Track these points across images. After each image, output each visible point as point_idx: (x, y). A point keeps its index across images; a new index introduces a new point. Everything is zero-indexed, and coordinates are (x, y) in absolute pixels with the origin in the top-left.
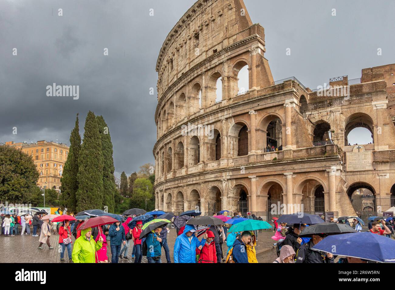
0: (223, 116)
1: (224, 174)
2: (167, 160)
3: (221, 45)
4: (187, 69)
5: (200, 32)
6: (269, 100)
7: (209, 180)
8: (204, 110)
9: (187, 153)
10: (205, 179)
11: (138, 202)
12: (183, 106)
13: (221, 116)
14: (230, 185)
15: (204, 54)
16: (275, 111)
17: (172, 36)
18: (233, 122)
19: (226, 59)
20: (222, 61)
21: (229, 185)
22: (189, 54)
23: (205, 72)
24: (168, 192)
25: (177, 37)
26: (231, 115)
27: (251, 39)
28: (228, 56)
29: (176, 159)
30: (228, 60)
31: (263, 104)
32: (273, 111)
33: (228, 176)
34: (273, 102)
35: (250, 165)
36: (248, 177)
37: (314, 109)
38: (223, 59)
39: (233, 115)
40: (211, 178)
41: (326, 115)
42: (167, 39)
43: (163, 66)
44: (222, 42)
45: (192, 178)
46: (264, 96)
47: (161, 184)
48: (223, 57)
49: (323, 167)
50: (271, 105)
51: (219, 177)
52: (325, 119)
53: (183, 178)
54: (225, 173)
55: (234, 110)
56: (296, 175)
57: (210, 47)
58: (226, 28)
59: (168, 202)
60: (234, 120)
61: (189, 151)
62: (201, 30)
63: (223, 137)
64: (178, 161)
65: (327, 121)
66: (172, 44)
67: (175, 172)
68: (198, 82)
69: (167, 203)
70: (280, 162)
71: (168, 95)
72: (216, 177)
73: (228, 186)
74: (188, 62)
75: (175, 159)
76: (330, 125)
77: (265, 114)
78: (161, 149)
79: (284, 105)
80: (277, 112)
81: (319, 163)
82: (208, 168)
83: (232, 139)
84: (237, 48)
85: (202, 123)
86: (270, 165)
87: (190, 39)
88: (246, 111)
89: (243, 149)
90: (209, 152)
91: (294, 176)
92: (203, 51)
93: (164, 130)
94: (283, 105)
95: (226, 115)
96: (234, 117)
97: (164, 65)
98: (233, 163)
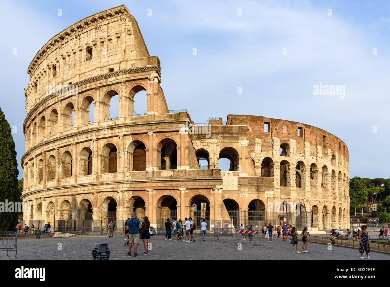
0: (121, 132)
1: (121, 186)
3: (118, 65)
5: (93, 47)
6: (167, 125)
7: (104, 190)
8: (99, 124)
9: (76, 162)
10: (99, 189)
12: (68, 116)
13: (119, 132)
14: (127, 196)
15: (99, 69)
16: (172, 136)
17: (56, 41)
18: (130, 139)
19: (124, 80)
20: (119, 81)
21: (125, 196)
22: (80, 65)
23: (100, 87)
24: (49, 200)
25: (63, 45)
26: (129, 133)
27: (151, 68)
28: (127, 77)
30: (126, 81)
31: (160, 128)
32: (170, 136)
33: (125, 187)
34: (170, 127)
35: (148, 179)
36: (146, 190)
37: (198, 139)
38: (121, 79)
39: (132, 133)
40: (106, 189)
41: (206, 145)
44: (120, 63)
45: (83, 188)
46: (163, 121)
47: (39, 191)
48: (120, 77)
49: (210, 186)
50: (169, 130)
51: (115, 188)
52: (205, 148)
53: (72, 187)
54: (123, 185)
55: (133, 129)
56: (189, 191)
57: (105, 64)
58: (124, 51)
59: (48, 210)
60: (132, 138)
61: (78, 161)
62: (95, 45)
63: (121, 152)
65: (207, 150)
68: (91, 96)
70: (176, 179)
72: (112, 188)
73: (124, 197)
74: (77, 72)
76: (210, 153)
77: (162, 137)
80: (173, 136)
81: (207, 183)
82: (103, 179)
84: (136, 73)
85: (96, 136)
86: (167, 181)
87: (81, 51)
88: (144, 131)
89: (137, 165)
90: (103, 164)
91: (187, 191)
92: (98, 66)
93: (43, 137)
94: (178, 131)
95: (124, 132)
96: (132, 134)
97: (43, 69)
98: (130, 177)
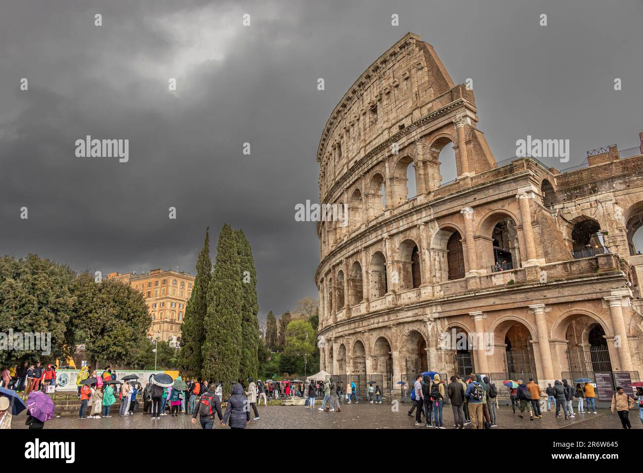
0: (421, 219)
1: (428, 310)
2: (337, 291)
3: (410, 118)
4: (362, 155)
5: (378, 103)
6: (491, 191)
7: (405, 320)
8: (391, 212)
9: (367, 278)
10: (398, 319)
11: (293, 360)
12: (357, 208)
13: (417, 220)
14: (440, 329)
15: (386, 132)
16: (503, 206)
17: (339, 112)
18: (436, 227)
19: (419, 136)
20: (413, 140)
21: (437, 327)
22: (365, 134)
23: (388, 157)
24: (340, 341)
25: (346, 113)
26: (432, 217)
27: (454, 105)
28: (422, 132)
29: (350, 288)
30: (421, 137)
31: (481, 198)
32: (500, 207)
33: (434, 313)
34: (498, 192)
35: (470, 294)
36: (468, 314)
37: (568, 200)
38: (414, 136)
39: (436, 216)
40: (408, 317)
41: (589, 207)
42: (332, 116)
43: (327, 154)
44: (412, 113)
45: (377, 319)
46: (483, 184)
47: (329, 329)
48: (414, 134)
49: (597, 293)
50: (496, 198)
51: (421, 315)
52: (588, 214)
53: (362, 318)
54: (430, 308)
55: (437, 209)
56: (551, 308)
57: (394, 121)
58: (416, 95)
59: (340, 358)
60: (438, 224)
61: (370, 275)
62: (379, 100)
63: (423, 251)
64: (353, 291)
65: (593, 217)
66: (339, 123)
67: (349, 309)
68: (379, 172)
69: (338, 361)
70: (519, 286)
71: (336, 193)
72: (416, 315)
73: (435, 329)
74: (363, 145)
75: (348, 289)
76: (600, 222)
77: (487, 211)
78: (326, 275)
79: (517, 197)
80: (506, 207)
81: (589, 287)
82: (402, 300)
83: (437, 253)
84: (434, 120)
85: (388, 232)
86: (504, 293)
87: (365, 114)
88: (455, 210)
89: (456, 269)
90: (402, 275)
91: (548, 310)
92: (384, 128)
93: (332, 245)
94: (514, 196)
95: (425, 217)
96: (438, 219)
97: (328, 152)
98: (442, 292)
